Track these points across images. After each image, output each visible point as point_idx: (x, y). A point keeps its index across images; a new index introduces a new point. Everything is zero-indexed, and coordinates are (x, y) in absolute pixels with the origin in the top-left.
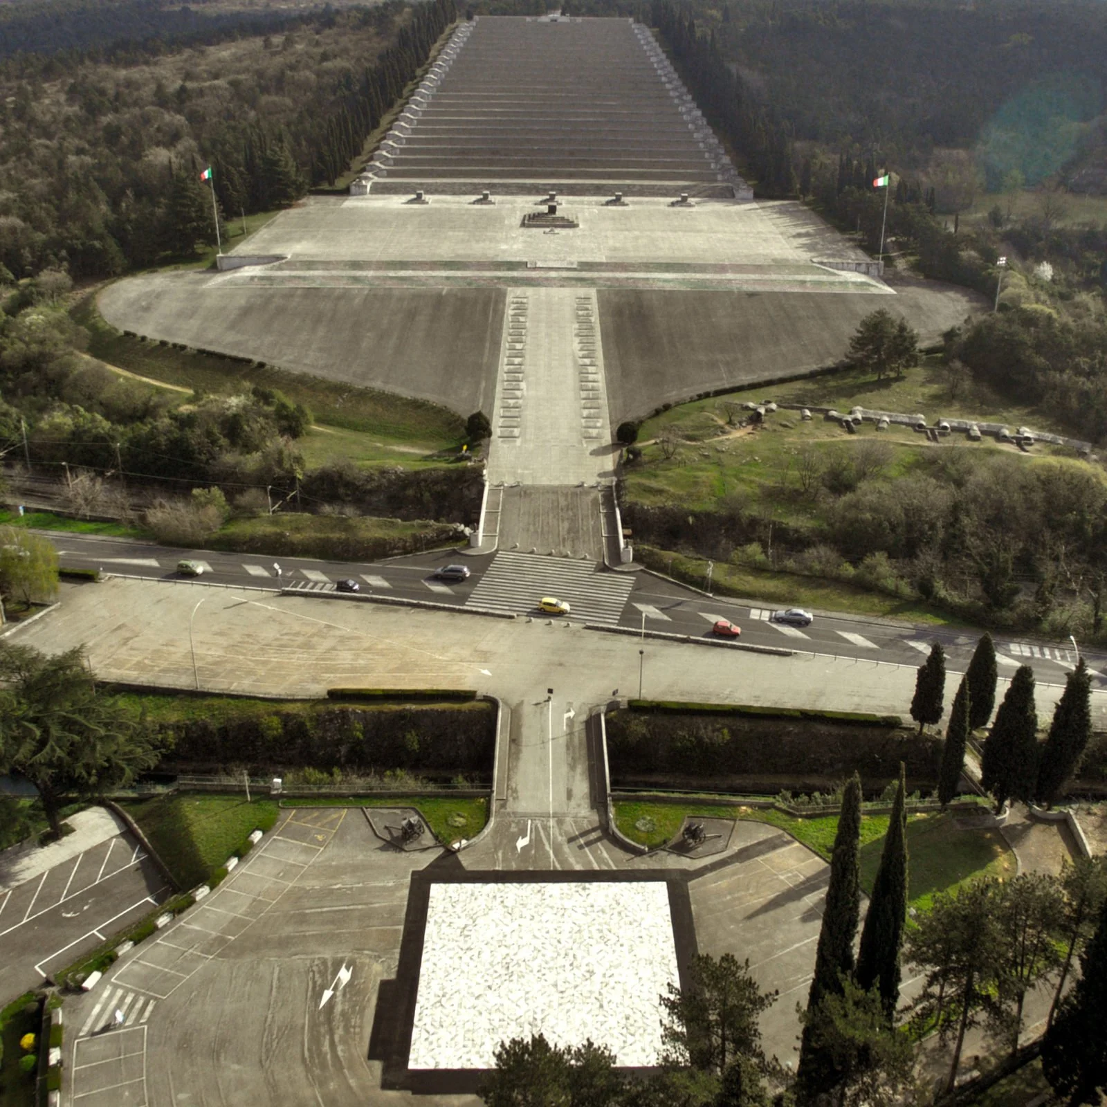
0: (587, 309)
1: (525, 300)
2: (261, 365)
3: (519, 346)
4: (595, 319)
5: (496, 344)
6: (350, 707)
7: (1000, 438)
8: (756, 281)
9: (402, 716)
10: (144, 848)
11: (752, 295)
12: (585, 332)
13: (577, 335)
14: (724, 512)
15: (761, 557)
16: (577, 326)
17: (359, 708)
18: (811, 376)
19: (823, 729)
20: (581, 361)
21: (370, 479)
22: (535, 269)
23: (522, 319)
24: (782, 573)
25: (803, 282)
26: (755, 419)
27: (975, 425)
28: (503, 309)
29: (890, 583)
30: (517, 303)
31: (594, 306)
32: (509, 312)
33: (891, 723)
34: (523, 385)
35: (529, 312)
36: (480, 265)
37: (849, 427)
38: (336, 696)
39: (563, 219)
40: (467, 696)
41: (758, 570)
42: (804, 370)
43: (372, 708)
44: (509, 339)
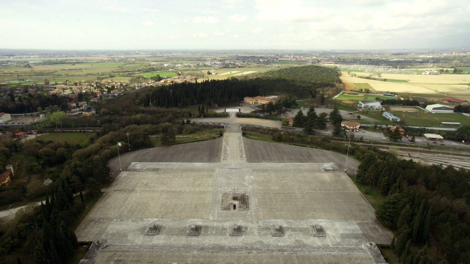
0: (224, 156)
1: (241, 159)
3: (240, 148)
4: (223, 154)
5: (245, 149)
12: (226, 151)
13: (227, 150)
16: (227, 152)
20: (227, 146)
23: (241, 154)
28: (246, 156)
30: (243, 158)
31: (222, 157)
32: (244, 155)
34: (238, 142)
35: (239, 156)
44: (243, 150)
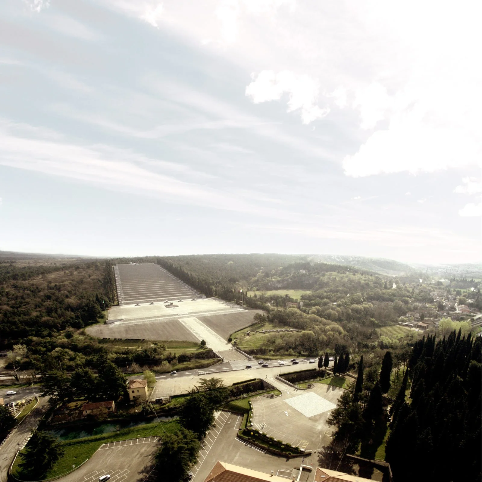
0: (198, 321)
1: (184, 321)
2: (144, 340)
4: (201, 323)
6: (239, 385)
7: (288, 331)
8: (224, 312)
9: (247, 385)
10: (229, 411)
11: (225, 315)
13: (201, 326)
14: (259, 349)
15: (273, 353)
16: (199, 324)
17: (240, 385)
18: (249, 326)
19: (307, 372)
21: (190, 355)
22: (180, 315)
24: (277, 355)
25: (232, 311)
26: (248, 334)
27: (283, 329)
28: (181, 323)
29: (294, 354)
32: (183, 323)
33: (315, 369)
34: (200, 335)
35: (187, 323)
36: (168, 316)
37: (264, 333)
38: (234, 384)
39: (175, 305)
40: (255, 379)
41: (273, 355)
42: (248, 325)
43: (242, 385)
44: (189, 328)
